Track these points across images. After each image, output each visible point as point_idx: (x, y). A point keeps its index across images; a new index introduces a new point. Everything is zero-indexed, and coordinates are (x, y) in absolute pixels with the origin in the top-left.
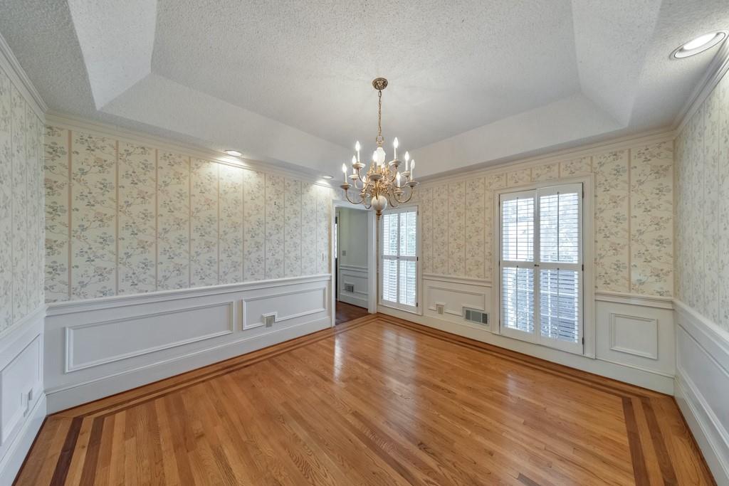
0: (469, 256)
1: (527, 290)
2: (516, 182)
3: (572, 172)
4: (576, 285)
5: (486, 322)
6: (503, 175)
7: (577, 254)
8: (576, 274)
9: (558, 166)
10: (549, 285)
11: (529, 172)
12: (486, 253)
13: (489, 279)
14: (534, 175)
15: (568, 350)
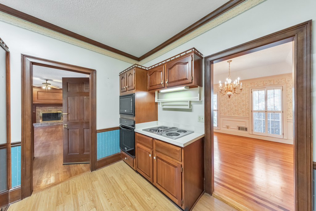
0: (239, 109)
1: (262, 119)
2: (258, 85)
3: (278, 83)
4: (280, 117)
5: (247, 130)
6: (252, 83)
7: (281, 108)
8: (280, 114)
9: (273, 81)
10: (270, 118)
11: (262, 82)
12: (247, 108)
13: (248, 116)
14: (264, 83)
15: (278, 137)
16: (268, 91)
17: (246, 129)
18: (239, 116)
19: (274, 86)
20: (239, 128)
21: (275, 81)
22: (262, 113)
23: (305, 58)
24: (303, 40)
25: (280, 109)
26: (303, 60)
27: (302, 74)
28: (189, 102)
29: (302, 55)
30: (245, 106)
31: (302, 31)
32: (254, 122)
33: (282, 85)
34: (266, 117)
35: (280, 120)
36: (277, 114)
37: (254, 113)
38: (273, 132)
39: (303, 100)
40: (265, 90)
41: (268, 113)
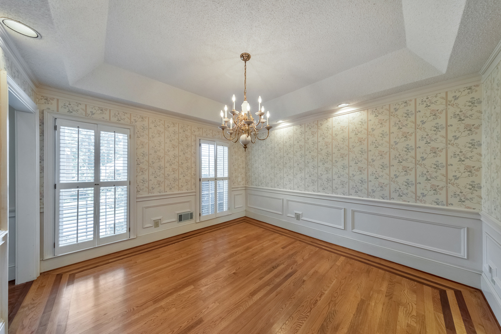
0: (181, 177)
12: (192, 174)
18: (180, 192)
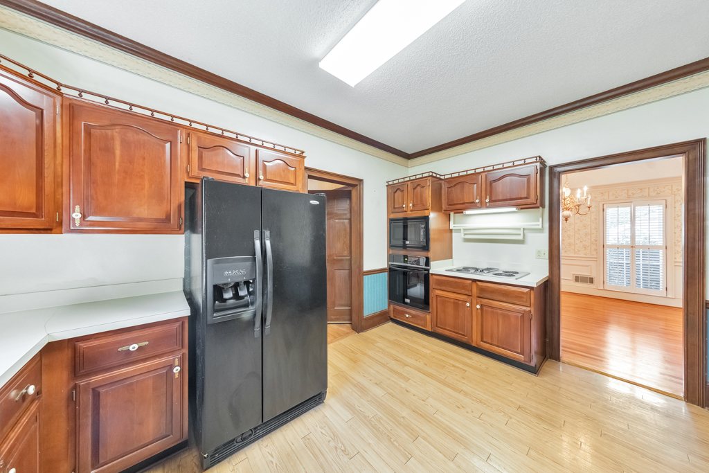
0: (577, 242)
1: (625, 262)
2: (616, 197)
3: (658, 193)
4: (661, 258)
5: (592, 282)
6: (606, 192)
7: (663, 241)
8: (661, 252)
9: (647, 190)
10: (641, 258)
11: (626, 191)
12: (592, 240)
13: (595, 256)
14: (630, 194)
15: (656, 295)
16: (637, 208)
17: (591, 280)
18: (576, 255)
19: (649, 199)
20: (577, 279)
21: (651, 190)
22: (624, 250)
23: (697, 180)
24: (695, 159)
25: (660, 242)
26: (695, 183)
27: (694, 199)
28: (522, 230)
29: (695, 177)
30: (589, 237)
31: (695, 149)
32: (607, 267)
33: (665, 198)
34: (633, 257)
35: (661, 262)
36: (656, 251)
37: (607, 250)
38: (645, 286)
39: (694, 230)
40: (631, 207)
41: (637, 250)
